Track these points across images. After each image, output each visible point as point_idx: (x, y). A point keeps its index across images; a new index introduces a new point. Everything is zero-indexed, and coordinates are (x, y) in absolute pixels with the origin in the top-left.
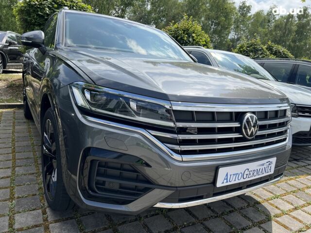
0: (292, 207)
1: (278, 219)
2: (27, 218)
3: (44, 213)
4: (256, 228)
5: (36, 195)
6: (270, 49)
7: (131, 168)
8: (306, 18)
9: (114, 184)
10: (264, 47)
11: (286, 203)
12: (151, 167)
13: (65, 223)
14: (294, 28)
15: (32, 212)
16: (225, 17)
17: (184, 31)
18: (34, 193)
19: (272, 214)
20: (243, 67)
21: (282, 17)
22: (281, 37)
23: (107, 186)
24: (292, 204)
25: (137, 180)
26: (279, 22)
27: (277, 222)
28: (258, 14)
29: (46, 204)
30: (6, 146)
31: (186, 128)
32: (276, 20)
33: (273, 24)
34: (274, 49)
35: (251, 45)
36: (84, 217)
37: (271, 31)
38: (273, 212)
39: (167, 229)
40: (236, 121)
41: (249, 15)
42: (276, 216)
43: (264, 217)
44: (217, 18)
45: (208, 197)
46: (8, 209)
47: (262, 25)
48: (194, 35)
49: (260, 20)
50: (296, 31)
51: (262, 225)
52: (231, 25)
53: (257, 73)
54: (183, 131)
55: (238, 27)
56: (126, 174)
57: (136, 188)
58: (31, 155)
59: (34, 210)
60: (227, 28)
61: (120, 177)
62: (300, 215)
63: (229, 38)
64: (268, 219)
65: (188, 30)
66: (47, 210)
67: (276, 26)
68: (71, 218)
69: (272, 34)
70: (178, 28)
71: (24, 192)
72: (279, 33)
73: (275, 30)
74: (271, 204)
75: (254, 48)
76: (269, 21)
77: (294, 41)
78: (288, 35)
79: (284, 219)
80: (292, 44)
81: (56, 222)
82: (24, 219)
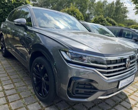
0: (133, 91)
1: (130, 97)
2: (33, 107)
3: (40, 104)
4: (124, 101)
5: (31, 96)
6: (107, 20)
7: (89, 84)
8: (119, 4)
9: (82, 91)
10: (105, 19)
11: (130, 90)
12: (98, 83)
13: (51, 107)
14: (114, 9)
15: (34, 104)
16: (85, 3)
17: (72, 12)
18: (30, 95)
19: (128, 95)
20: (99, 29)
21: (109, 4)
22: (109, 13)
23: (79, 92)
24: (133, 90)
25: (91, 88)
26: (108, 6)
27: (130, 98)
28: (99, 2)
29: (38, 100)
30: (3, 73)
31: (110, 67)
32: (106, 6)
33: (105, 7)
34: (109, 20)
35: (100, 18)
36: (57, 104)
37: (105, 10)
38: (128, 94)
39: (92, 105)
40: (123, 62)
41: (95, 2)
42: (129, 96)
43: (125, 97)
44: (81, 4)
45: (115, 92)
46: (22, 104)
47: (101, 8)
48: (77, 14)
49: (100, 5)
50: (115, 11)
51: (126, 100)
52: (87, 7)
53: (108, 33)
54: (109, 68)
55: (90, 8)
56: (86, 86)
57: (90, 92)
58: (17, 76)
59: (34, 103)
60: (86, 8)
61: (84, 88)
62: (137, 94)
63: (87, 13)
64: (127, 97)
65: (74, 11)
66: (40, 102)
67: (107, 8)
68: (53, 105)
69: (105, 12)
70: (69, 10)
71: (25, 95)
72: (108, 11)
73: (106, 10)
74: (126, 91)
75: (101, 20)
76: (104, 6)
77: (114, 15)
78: (112, 12)
79: (132, 97)
80: (113, 17)
81: (47, 107)
82: (32, 107)
